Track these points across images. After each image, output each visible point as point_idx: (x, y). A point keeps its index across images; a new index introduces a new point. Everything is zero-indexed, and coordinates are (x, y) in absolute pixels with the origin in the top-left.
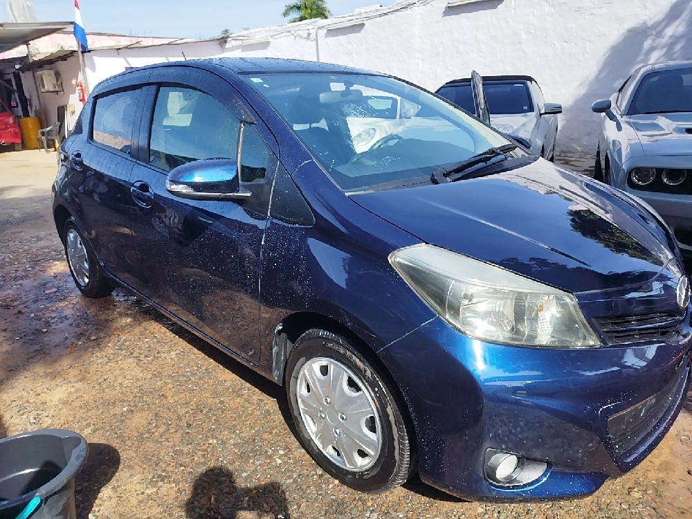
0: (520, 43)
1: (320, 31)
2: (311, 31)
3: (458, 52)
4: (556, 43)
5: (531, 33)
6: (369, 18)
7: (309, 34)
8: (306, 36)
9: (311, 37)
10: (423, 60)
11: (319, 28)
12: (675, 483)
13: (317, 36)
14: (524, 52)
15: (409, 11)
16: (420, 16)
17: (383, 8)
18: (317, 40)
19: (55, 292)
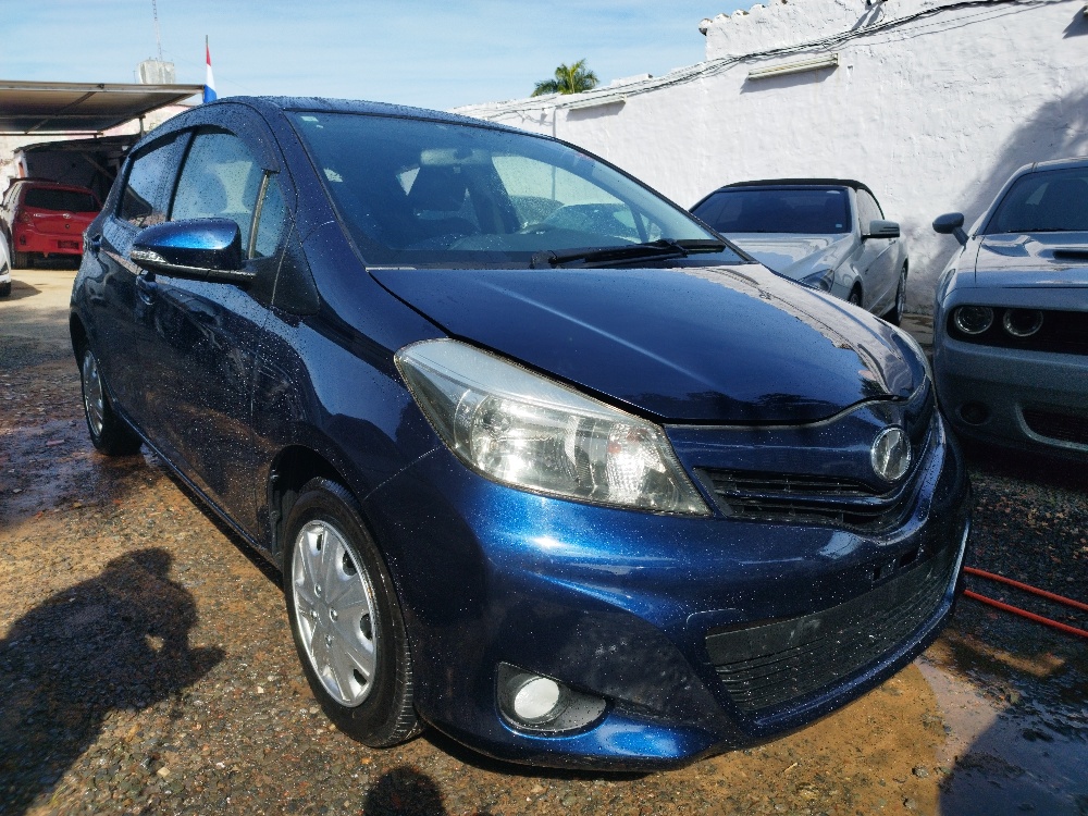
0: (857, 135)
1: (559, 111)
2: (546, 112)
3: (762, 148)
4: (913, 136)
5: (874, 120)
6: (633, 93)
7: (544, 116)
8: (539, 118)
9: (547, 119)
10: (709, 157)
11: (558, 107)
12: (884, 785)
13: (554, 119)
14: (863, 149)
15: (690, 85)
16: (706, 92)
17: (654, 78)
18: (554, 124)
19: (60, 444)
